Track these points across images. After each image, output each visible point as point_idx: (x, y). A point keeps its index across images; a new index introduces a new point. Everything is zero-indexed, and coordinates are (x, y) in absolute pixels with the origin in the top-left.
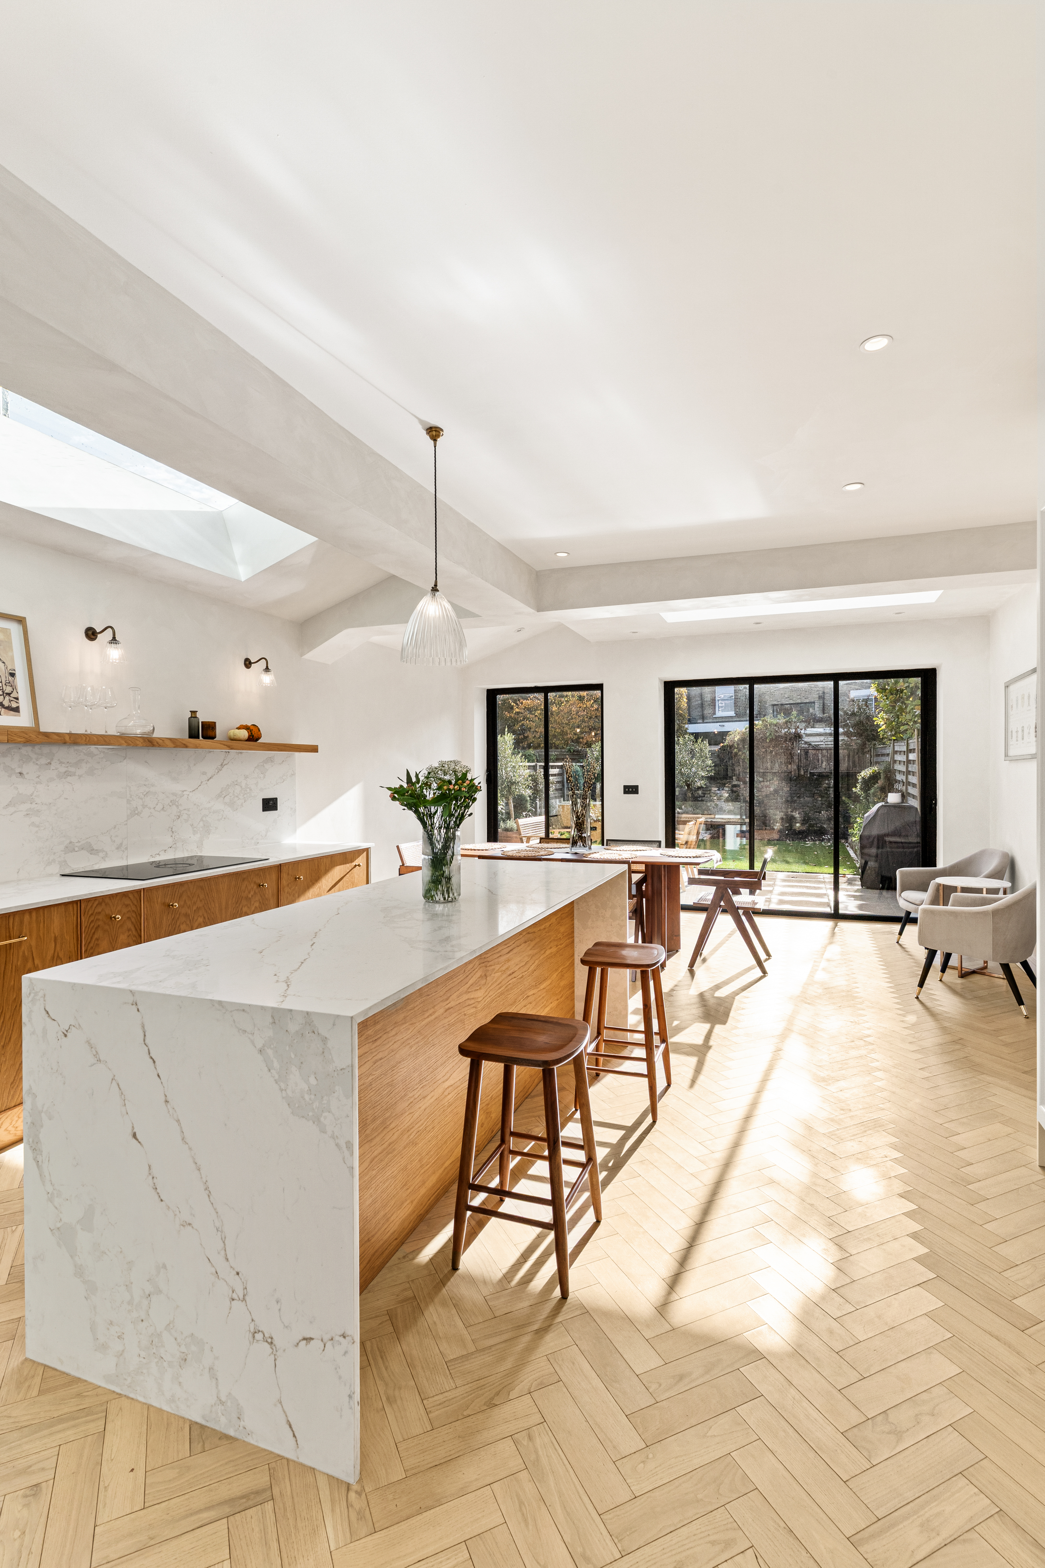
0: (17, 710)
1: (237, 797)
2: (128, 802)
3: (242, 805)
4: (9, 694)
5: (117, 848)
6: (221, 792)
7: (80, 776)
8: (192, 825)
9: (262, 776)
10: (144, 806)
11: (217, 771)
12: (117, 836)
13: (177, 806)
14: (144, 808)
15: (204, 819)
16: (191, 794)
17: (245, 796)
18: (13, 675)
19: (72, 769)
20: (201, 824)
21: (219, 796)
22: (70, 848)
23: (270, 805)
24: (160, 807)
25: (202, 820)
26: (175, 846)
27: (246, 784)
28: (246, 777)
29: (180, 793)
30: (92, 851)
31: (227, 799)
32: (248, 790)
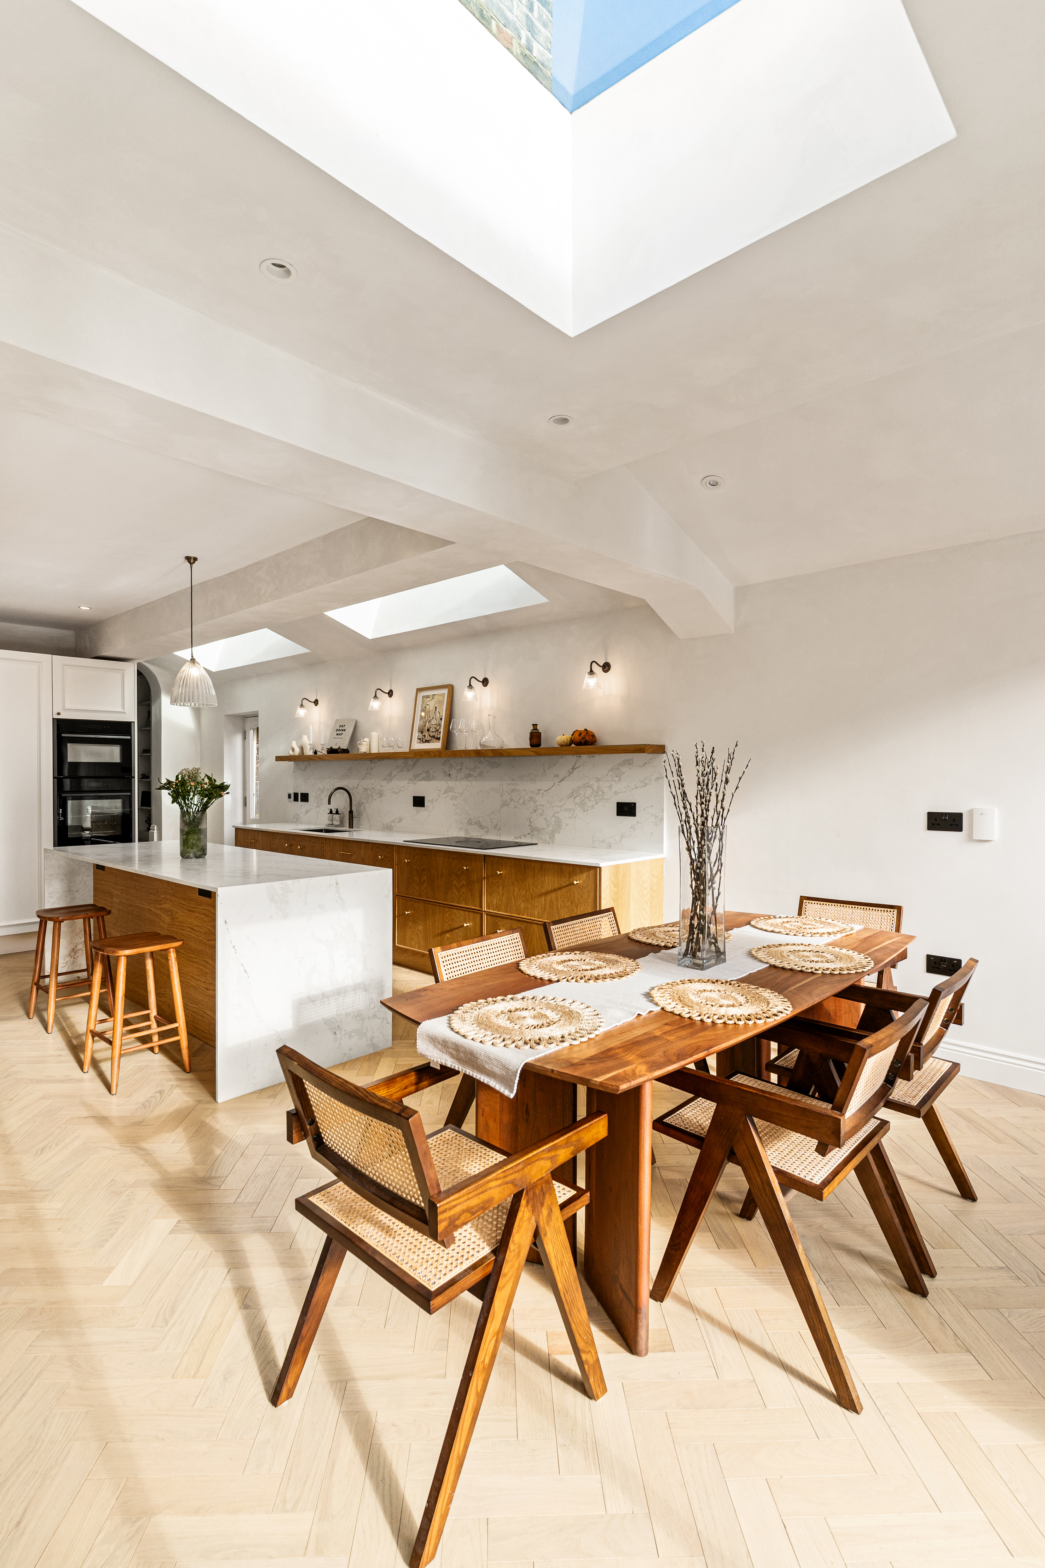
0: (439, 739)
1: (588, 798)
2: (501, 795)
3: (593, 806)
4: (438, 731)
5: (494, 827)
6: (572, 793)
7: (475, 777)
8: (545, 819)
9: (617, 779)
10: (511, 800)
11: (568, 774)
12: (494, 819)
13: (534, 802)
14: (511, 801)
15: (556, 815)
16: (545, 793)
17: (597, 798)
18: (441, 719)
19: (471, 773)
20: (553, 819)
21: (570, 796)
22: (470, 822)
23: (626, 809)
24: (521, 801)
25: (554, 816)
26: (532, 833)
27: (598, 786)
28: (598, 780)
29: (537, 791)
30: (481, 826)
31: (578, 800)
32: (600, 792)
